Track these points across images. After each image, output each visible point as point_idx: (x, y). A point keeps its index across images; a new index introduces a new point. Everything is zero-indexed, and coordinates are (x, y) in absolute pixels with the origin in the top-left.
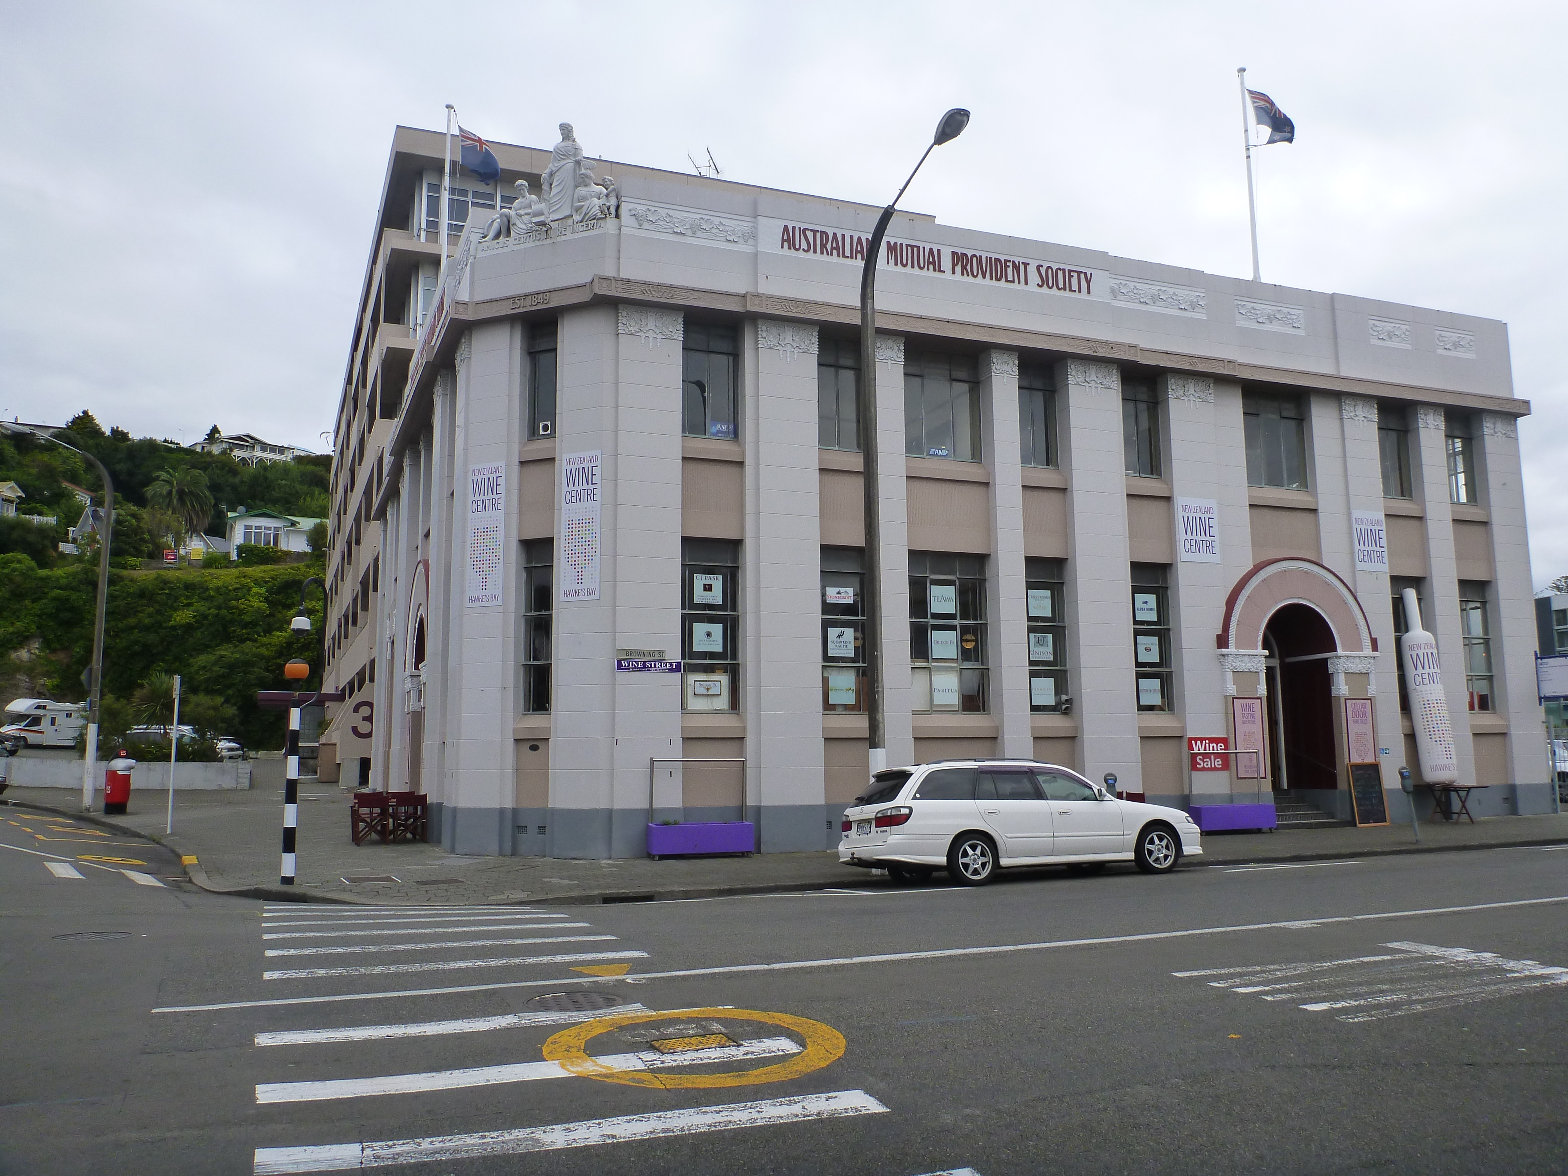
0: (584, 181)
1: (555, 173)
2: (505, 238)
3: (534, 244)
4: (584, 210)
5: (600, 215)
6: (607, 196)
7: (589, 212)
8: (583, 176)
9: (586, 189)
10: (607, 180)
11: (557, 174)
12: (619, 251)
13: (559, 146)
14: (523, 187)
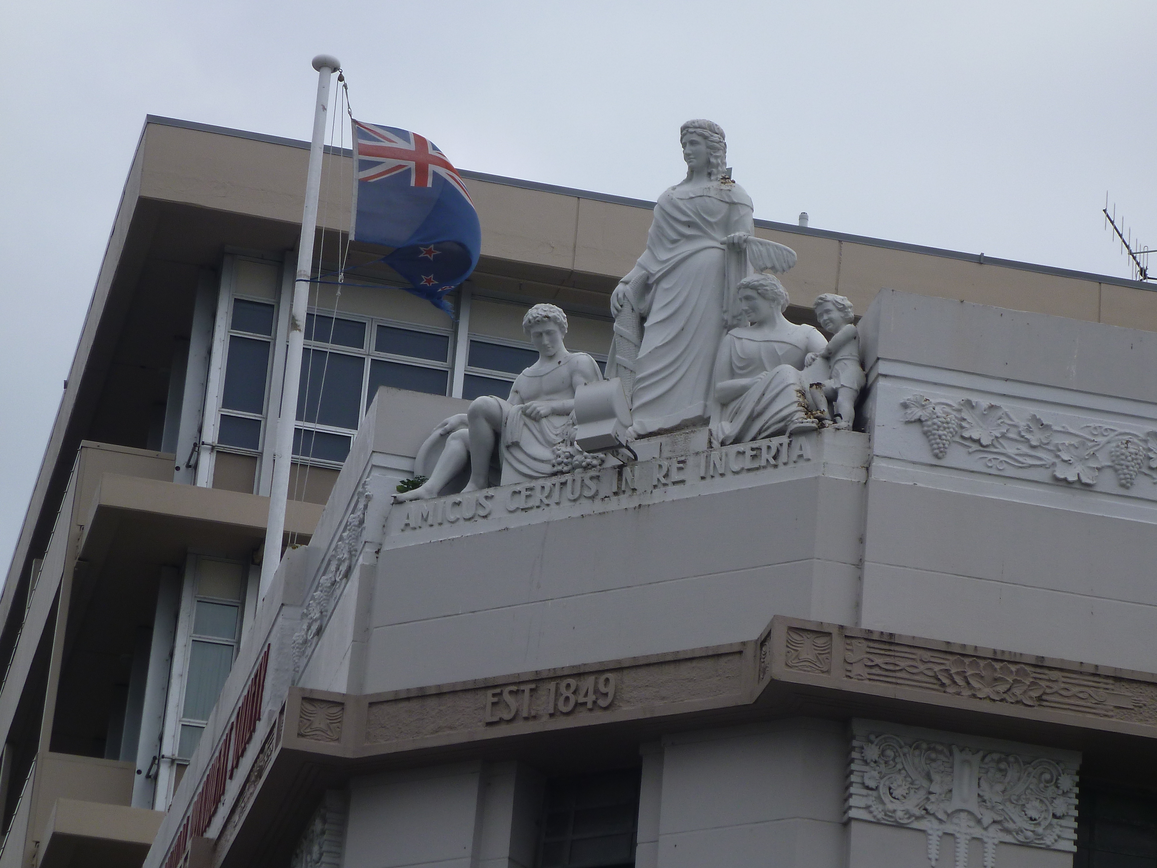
0: (754, 309)
1: (658, 281)
2: (482, 488)
3: (576, 511)
4: (748, 404)
5: (801, 420)
6: (828, 357)
7: (766, 408)
8: (750, 292)
9: (758, 334)
10: (830, 306)
11: (665, 284)
12: (862, 540)
13: (675, 195)
14: (551, 327)
